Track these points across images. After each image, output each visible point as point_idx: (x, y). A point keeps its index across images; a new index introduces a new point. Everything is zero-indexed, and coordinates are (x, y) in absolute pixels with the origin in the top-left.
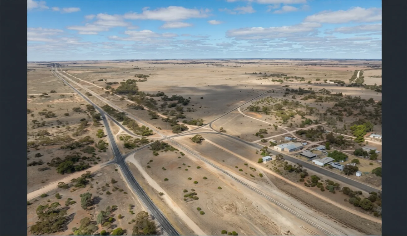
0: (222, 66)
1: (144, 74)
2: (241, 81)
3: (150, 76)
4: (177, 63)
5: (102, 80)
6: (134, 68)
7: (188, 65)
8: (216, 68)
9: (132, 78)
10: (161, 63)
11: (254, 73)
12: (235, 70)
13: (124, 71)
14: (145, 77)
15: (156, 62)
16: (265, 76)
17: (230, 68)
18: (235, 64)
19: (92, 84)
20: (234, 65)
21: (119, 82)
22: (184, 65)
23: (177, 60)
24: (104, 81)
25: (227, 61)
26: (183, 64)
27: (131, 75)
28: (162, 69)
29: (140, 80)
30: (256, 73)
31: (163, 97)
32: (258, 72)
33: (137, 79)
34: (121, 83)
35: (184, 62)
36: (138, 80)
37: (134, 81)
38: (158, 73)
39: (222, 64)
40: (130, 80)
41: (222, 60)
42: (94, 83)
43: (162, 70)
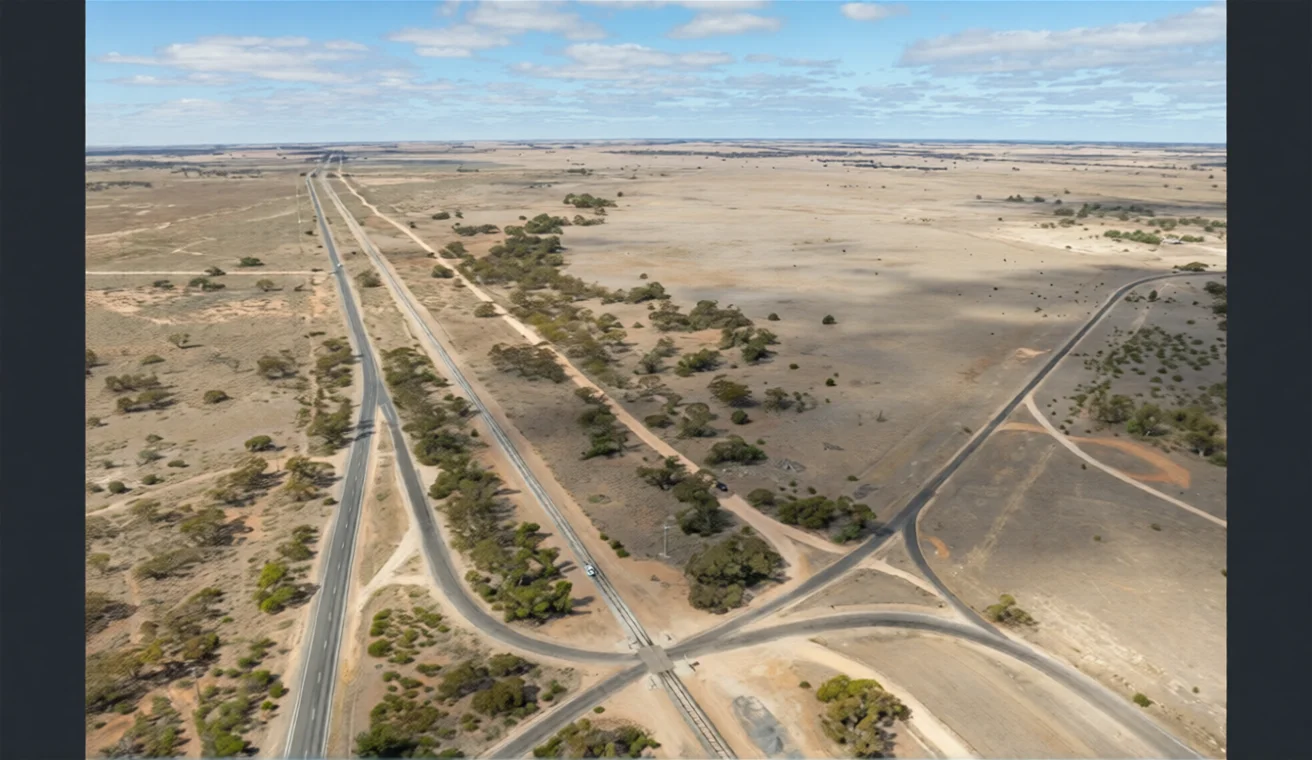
0: (875, 167)
1: (597, 193)
2: (975, 234)
3: (620, 202)
4: (717, 154)
5: (445, 216)
6: (571, 171)
7: (754, 161)
8: (856, 174)
9: (555, 209)
10: (662, 153)
11: (1011, 199)
12: (929, 182)
13: (533, 183)
14: (601, 204)
15: (648, 148)
16: (1065, 213)
17: (908, 175)
18: (922, 159)
19: (406, 230)
20: (920, 162)
21: (502, 227)
22: (741, 161)
23: (717, 142)
24: (453, 220)
25: (891, 147)
26: (734, 155)
27: (553, 196)
28: (662, 175)
29: (582, 218)
30: (1019, 199)
31: (657, 304)
32: (1027, 195)
33: (570, 214)
34: (509, 230)
35: (740, 150)
36: (571, 219)
37: (558, 223)
38: (645, 188)
39: (877, 160)
40: (544, 217)
41: (874, 144)
42: (412, 226)
43: (663, 179)
